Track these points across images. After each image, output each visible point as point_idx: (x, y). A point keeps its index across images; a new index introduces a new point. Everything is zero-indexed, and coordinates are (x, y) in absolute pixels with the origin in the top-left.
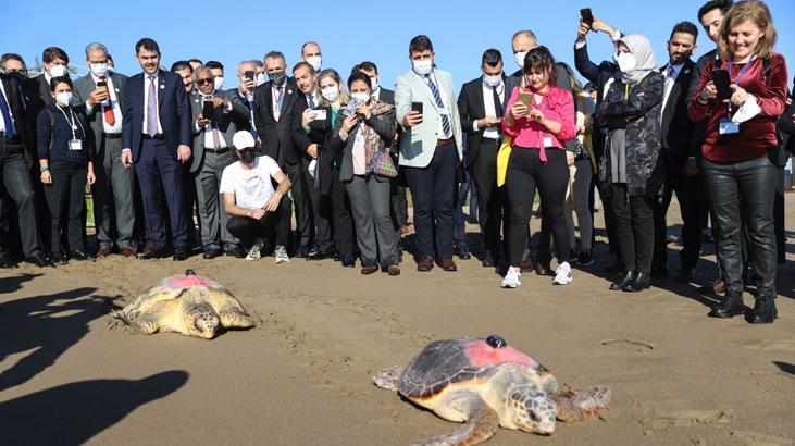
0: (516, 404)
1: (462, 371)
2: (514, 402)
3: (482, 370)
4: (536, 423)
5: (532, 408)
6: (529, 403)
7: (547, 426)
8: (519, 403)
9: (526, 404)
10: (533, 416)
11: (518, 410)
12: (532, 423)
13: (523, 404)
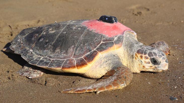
0: (141, 57)
1: (102, 42)
2: (139, 55)
3: (116, 39)
4: (156, 66)
5: (154, 57)
6: (150, 54)
7: (164, 67)
8: (144, 56)
9: (149, 55)
10: (155, 62)
11: (143, 60)
12: (154, 66)
13: (147, 55)
